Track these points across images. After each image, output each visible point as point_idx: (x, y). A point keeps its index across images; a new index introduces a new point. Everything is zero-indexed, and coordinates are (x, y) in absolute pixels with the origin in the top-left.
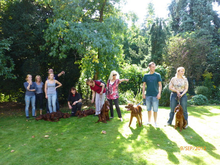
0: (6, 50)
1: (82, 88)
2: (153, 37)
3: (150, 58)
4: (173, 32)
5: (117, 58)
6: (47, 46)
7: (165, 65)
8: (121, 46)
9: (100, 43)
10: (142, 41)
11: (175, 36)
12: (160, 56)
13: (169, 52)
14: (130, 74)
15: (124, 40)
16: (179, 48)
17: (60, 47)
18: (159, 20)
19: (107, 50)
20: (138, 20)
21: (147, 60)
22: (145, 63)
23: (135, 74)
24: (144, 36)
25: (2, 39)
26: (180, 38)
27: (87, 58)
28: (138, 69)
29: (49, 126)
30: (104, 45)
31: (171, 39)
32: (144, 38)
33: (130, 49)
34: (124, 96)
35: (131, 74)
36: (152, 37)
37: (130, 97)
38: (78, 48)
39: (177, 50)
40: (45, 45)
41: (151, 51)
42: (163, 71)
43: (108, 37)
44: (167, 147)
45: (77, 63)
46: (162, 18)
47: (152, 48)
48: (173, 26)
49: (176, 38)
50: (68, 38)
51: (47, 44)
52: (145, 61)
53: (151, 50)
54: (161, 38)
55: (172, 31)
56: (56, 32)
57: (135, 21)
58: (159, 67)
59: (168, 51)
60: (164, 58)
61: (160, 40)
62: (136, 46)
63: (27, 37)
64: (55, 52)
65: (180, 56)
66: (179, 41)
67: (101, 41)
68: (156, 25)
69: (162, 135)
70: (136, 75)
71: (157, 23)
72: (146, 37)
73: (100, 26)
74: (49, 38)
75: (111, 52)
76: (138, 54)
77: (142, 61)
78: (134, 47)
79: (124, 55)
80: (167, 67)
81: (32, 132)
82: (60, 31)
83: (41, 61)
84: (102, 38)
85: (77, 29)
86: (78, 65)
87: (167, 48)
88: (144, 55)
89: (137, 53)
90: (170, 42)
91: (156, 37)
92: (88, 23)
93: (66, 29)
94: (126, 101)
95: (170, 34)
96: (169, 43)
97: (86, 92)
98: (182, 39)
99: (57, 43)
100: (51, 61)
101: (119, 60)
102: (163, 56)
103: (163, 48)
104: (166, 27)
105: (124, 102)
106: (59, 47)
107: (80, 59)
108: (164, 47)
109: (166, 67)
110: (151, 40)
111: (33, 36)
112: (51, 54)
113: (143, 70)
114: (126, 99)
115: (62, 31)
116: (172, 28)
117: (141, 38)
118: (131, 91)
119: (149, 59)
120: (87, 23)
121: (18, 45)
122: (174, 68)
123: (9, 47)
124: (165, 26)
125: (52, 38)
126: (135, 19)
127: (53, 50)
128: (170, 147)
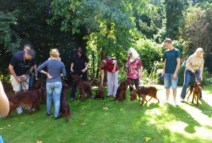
0: (14, 24)
3: (165, 31)
4: (191, 2)
5: (132, 33)
7: (182, 40)
8: (133, 19)
10: (154, 10)
11: (193, 6)
12: (176, 29)
13: (186, 25)
16: (198, 20)
17: (72, 21)
21: (161, 34)
22: (158, 37)
23: (149, 51)
26: (199, 8)
28: (152, 44)
31: (188, 9)
32: (157, 8)
33: (140, 21)
35: (145, 50)
36: (167, 8)
39: (196, 22)
42: (180, 47)
44: (187, 120)
45: (86, 39)
47: (167, 20)
49: (194, 9)
52: (158, 35)
53: (166, 22)
54: (177, 8)
56: (67, 5)
58: (175, 42)
59: (185, 24)
60: (181, 32)
61: (176, 11)
62: (147, 17)
64: (66, 26)
65: (199, 30)
66: (198, 12)
69: (181, 111)
70: (151, 51)
76: (150, 27)
77: (155, 35)
78: (144, 18)
80: (184, 43)
85: (90, 2)
87: (183, 20)
88: (157, 28)
89: (149, 25)
90: (187, 13)
91: (172, 8)
93: (77, 2)
95: (188, 4)
98: (202, 10)
99: (68, 17)
102: (179, 29)
103: (180, 20)
110: (165, 11)
112: (62, 29)
113: (157, 45)
115: (73, 4)
119: (163, 33)
122: (191, 43)
123: (16, 21)
125: (63, 12)
127: (63, 25)
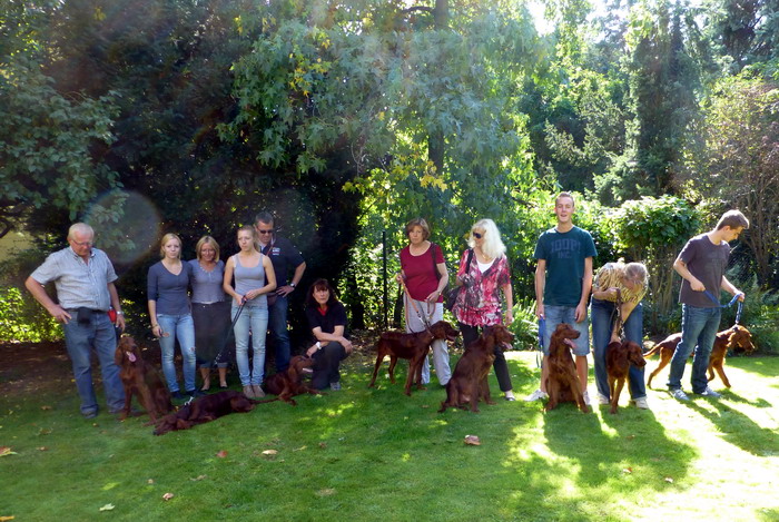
1: (362, 284)
3: (634, 164)
4: (727, 61)
5: (514, 169)
7: (693, 194)
8: (520, 119)
10: (599, 92)
11: (735, 75)
13: (711, 142)
18: (670, 10)
19: (480, 143)
21: (619, 174)
22: (610, 184)
26: (757, 82)
27: (402, 172)
28: (586, 209)
30: (467, 123)
32: (607, 83)
33: (549, 127)
38: (367, 132)
39: (743, 132)
42: (684, 219)
45: (353, 189)
47: (641, 124)
48: (728, 32)
50: (330, 96)
51: (246, 115)
53: (637, 133)
54: (677, 83)
55: (723, 53)
56: (284, 71)
58: (669, 202)
59: (706, 136)
60: (689, 165)
61: (673, 93)
62: (575, 116)
64: (279, 147)
65: (754, 158)
66: (751, 95)
68: (660, 32)
72: (614, 78)
73: (445, 46)
76: (583, 150)
77: (599, 177)
78: (564, 118)
79: (529, 155)
80: (703, 204)
85: (361, 59)
87: (700, 125)
88: (608, 154)
90: (714, 99)
93: (319, 60)
96: (709, 104)
99: (288, 114)
102: (685, 156)
103: (687, 122)
104: (698, 39)
105: (531, 340)
109: (697, 202)
112: (265, 157)
113: (606, 213)
116: (724, 42)
119: (628, 169)
122: (727, 205)
123: (110, 129)
124: (695, 35)
125: (268, 96)
127: (270, 142)
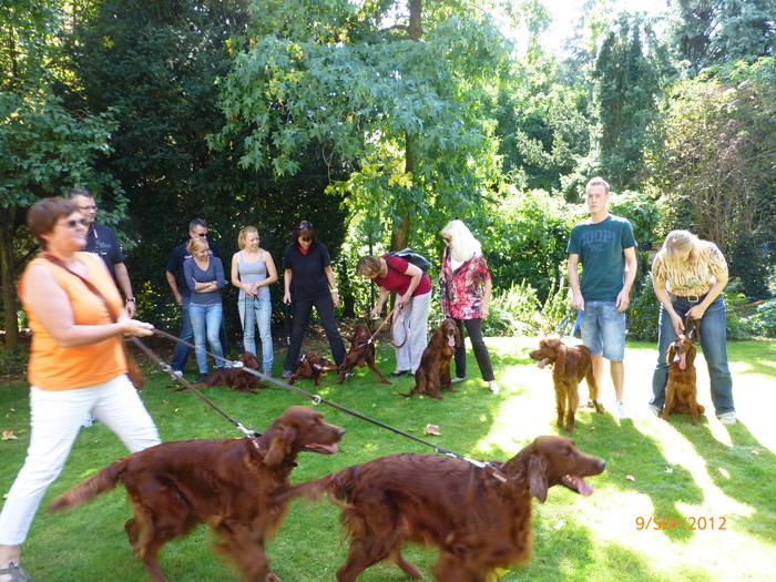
0: (99, 152)
1: (352, 277)
2: (609, 86)
4: (684, 65)
5: (477, 169)
6: (230, 135)
7: (655, 190)
8: (490, 125)
9: (417, 114)
10: (566, 103)
11: (692, 79)
12: (634, 155)
13: (669, 142)
14: (522, 226)
15: (500, 103)
16: (707, 125)
17: (275, 134)
18: (630, 21)
19: (442, 140)
20: (551, 26)
22: (576, 183)
23: (539, 227)
24: (571, 84)
25: (85, 116)
26: (714, 84)
27: (369, 170)
28: (551, 206)
29: (245, 405)
30: (429, 123)
31: (675, 91)
32: (574, 94)
33: (521, 135)
34: (502, 307)
35: (526, 225)
36: (602, 87)
37: (522, 310)
38: (336, 135)
39: (700, 132)
40: (225, 129)
41: (600, 140)
42: (645, 213)
43: (442, 91)
44: (664, 484)
45: (334, 193)
46: (641, 14)
47: (604, 128)
48: (685, 41)
49: (696, 87)
50: (302, 104)
51: (232, 126)
52: (576, 176)
53: (600, 135)
55: (681, 59)
56: (261, 82)
57: (541, 29)
58: (631, 197)
59: (665, 137)
60: (650, 164)
61: (633, 97)
62: (542, 124)
63: (163, 106)
64: (258, 153)
65: (712, 155)
67: (418, 106)
69: (643, 443)
70: (546, 227)
71: (625, 31)
72: (580, 89)
73: (412, 53)
74: (238, 105)
75: (456, 144)
76: (551, 154)
77: (565, 177)
78: (534, 128)
79: (499, 157)
80: (663, 198)
81: (193, 425)
82: (272, 77)
83: (211, 186)
84: (422, 96)
85: (331, 68)
86: (339, 198)
87: (659, 127)
88: (574, 157)
89: (548, 148)
90: (671, 101)
91: (620, 87)
92: (370, 44)
93: (293, 70)
94: (508, 322)
95: (672, 73)
96: (668, 107)
97: (365, 292)
98: (722, 89)
99: (264, 121)
100: (245, 185)
101: (484, 176)
102: (646, 155)
103: (647, 124)
104: (656, 45)
105: (501, 327)
106: (270, 135)
107: (345, 178)
108: (649, 121)
109: (657, 198)
110: (599, 98)
111: (183, 101)
112: (245, 161)
113: (571, 209)
114: (510, 317)
115: (279, 79)
116: (681, 50)
117: (560, 93)
118: (526, 286)
119: (592, 168)
120: (366, 44)
121: (137, 133)
122: (686, 200)
123: (108, 141)
124: (653, 43)
125: (247, 105)
126: (540, 22)
127: (251, 148)
128: (674, 486)
